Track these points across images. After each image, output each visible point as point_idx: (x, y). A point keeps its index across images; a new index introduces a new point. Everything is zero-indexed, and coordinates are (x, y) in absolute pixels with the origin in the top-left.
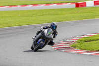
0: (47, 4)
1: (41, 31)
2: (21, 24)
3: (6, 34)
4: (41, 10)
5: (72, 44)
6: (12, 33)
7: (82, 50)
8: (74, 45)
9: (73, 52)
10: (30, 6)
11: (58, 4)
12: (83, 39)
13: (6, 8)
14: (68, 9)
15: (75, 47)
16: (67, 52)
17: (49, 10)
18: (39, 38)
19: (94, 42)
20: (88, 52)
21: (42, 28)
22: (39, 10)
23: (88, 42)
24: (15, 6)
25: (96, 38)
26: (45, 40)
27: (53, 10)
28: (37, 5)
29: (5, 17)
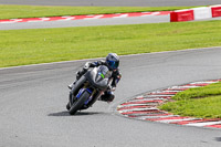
0: (107, 14)
1: (85, 70)
2: (49, 59)
3: (16, 81)
4: (94, 28)
5: (163, 103)
6: (28, 79)
7: (186, 116)
8: (168, 105)
9: (165, 121)
10: (69, 19)
11: (131, 13)
12: (188, 93)
13: (15, 24)
14: (154, 26)
15: (169, 110)
16: (152, 120)
17: (112, 27)
18: (81, 86)
19: (212, 98)
20: (198, 121)
21: (87, 64)
22: (89, 28)
23: (199, 100)
24: (35, 18)
25: (215, 91)
26: (92, 90)
27: (120, 27)
28: (84, 16)
29: (13, 43)
